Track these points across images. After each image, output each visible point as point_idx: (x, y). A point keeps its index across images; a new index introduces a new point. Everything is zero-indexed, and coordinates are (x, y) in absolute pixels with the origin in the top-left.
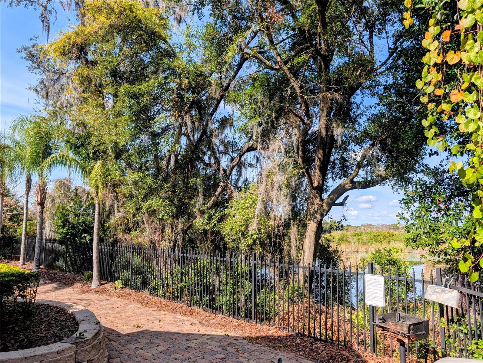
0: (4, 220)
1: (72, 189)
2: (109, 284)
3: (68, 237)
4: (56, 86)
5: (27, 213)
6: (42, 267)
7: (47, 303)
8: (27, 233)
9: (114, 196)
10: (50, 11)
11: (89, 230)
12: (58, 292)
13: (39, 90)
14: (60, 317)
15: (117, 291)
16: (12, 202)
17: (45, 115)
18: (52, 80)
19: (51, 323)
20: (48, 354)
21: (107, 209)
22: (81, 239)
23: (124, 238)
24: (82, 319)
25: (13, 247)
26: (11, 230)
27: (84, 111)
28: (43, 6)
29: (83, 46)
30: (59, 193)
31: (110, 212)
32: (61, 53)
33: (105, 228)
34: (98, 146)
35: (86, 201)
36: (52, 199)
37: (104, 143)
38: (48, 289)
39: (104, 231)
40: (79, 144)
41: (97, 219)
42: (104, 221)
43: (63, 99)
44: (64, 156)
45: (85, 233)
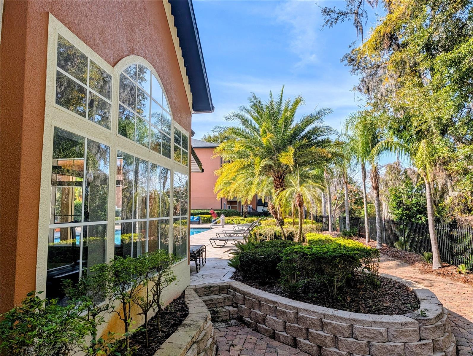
0: (351, 204)
1: (403, 172)
2: (452, 267)
3: (403, 217)
4: (374, 80)
5: (366, 197)
6: (384, 245)
7: (390, 278)
8: (369, 215)
9: (446, 174)
10: (362, 15)
11: (423, 211)
12: (400, 269)
13: (362, 87)
14: (402, 292)
15: (462, 275)
16: (354, 188)
17: (369, 108)
18: (370, 75)
19: (394, 297)
20: (393, 323)
21: (440, 189)
22: (416, 219)
23: (463, 219)
24: (423, 298)
25: (359, 226)
26: (357, 212)
27: (402, 94)
28: (355, 13)
29: (393, 33)
30: (391, 177)
31: (444, 192)
32: (374, 48)
33: (441, 208)
34: (420, 125)
35: (417, 182)
36: (385, 182)
37: (426, 122)
38: (391, 265)
39: (439, 212)
40: (402, 128)
41: (429, 199)
42: (438, 201)
43: (383, 89)
44: (389, 142)
45: (420, 214)
